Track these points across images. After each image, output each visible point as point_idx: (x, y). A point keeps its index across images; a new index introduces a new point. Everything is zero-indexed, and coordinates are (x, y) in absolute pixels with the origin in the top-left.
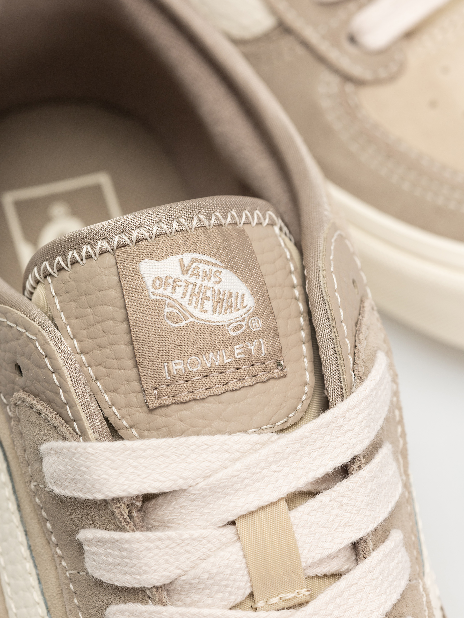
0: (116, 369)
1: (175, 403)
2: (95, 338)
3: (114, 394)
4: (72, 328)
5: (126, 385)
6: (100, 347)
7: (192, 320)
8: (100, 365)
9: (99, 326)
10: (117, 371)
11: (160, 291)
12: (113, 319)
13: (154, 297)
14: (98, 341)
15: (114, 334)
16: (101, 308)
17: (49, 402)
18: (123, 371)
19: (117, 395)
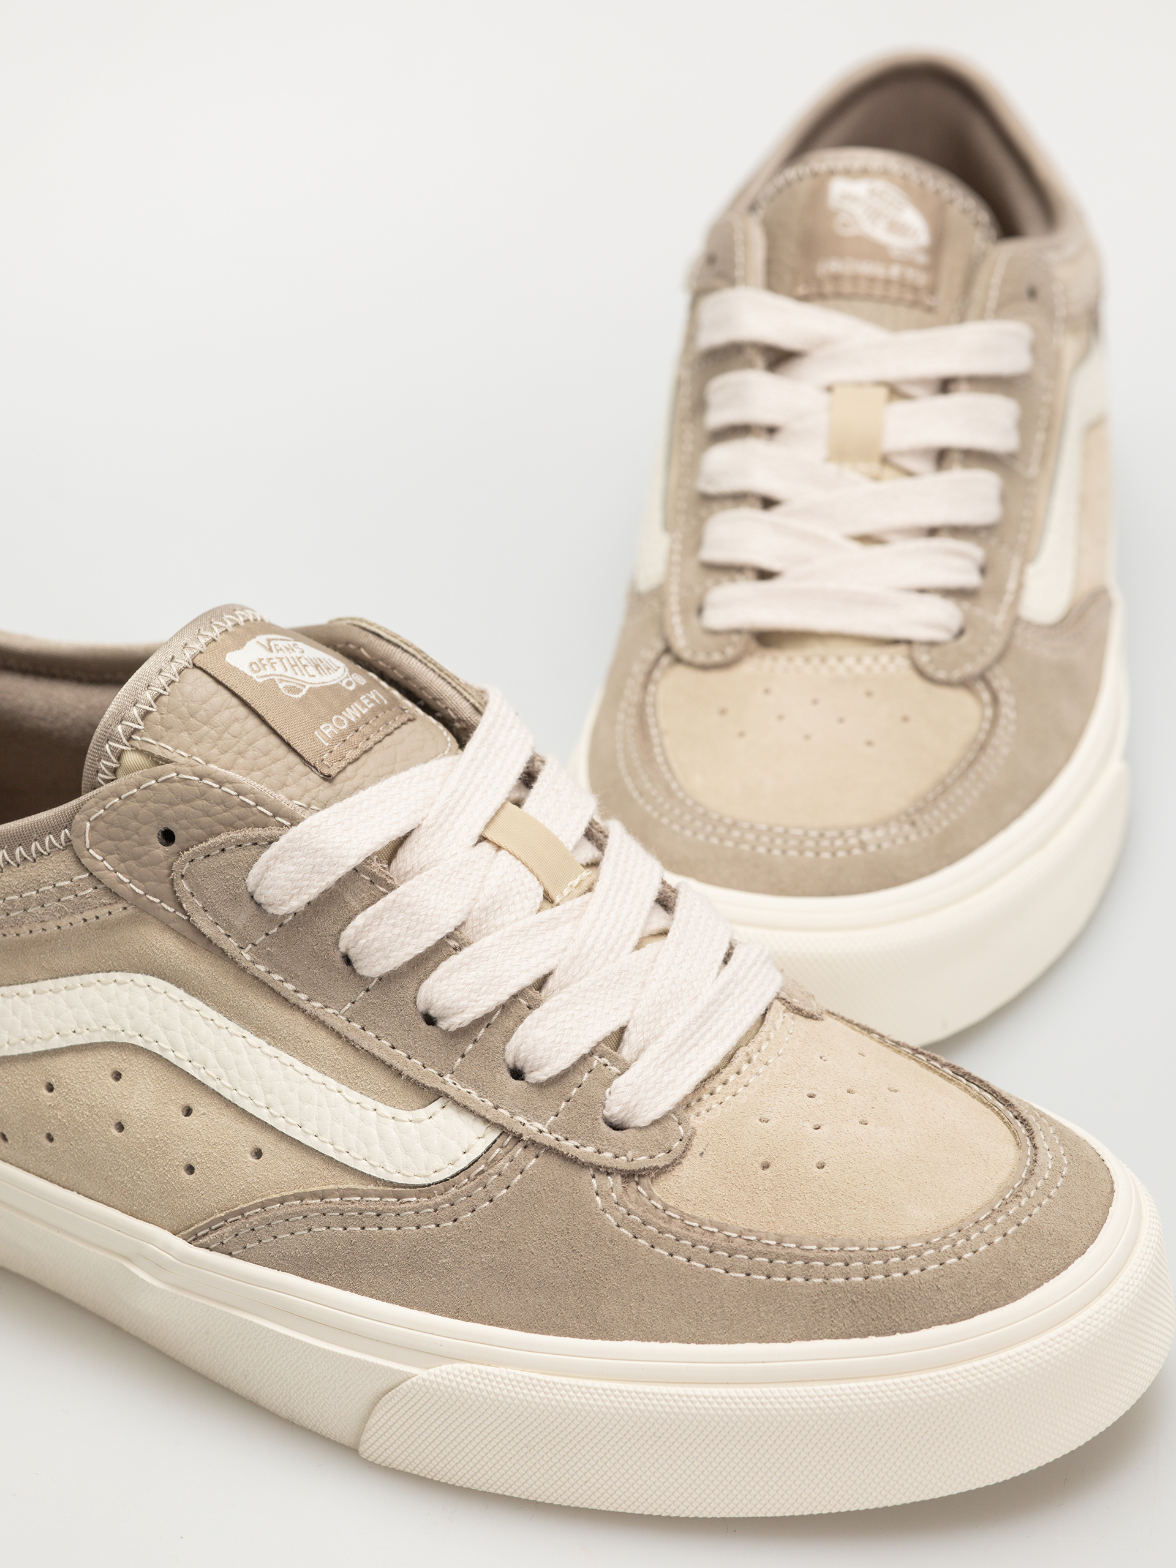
0: (270, 764)
1: (350, 763)
2: (230, 749)
3: (285, 789)
4: (200, 756)
5: (291, 774)
6: (240, 753)
7: (308, 687)
8: (252, 770)
9: (226, 735)
10: (273, 765)
11: (262, 673)
12: (236, 720)
13: (261, 680)
14: (235, 749)
15: (247, 733)
16: (216, 719)
17: (231, 826)
18: (279, 762)
19: (289, 788)
